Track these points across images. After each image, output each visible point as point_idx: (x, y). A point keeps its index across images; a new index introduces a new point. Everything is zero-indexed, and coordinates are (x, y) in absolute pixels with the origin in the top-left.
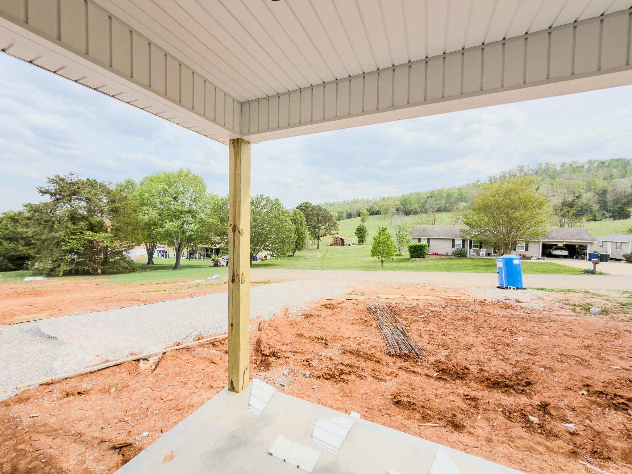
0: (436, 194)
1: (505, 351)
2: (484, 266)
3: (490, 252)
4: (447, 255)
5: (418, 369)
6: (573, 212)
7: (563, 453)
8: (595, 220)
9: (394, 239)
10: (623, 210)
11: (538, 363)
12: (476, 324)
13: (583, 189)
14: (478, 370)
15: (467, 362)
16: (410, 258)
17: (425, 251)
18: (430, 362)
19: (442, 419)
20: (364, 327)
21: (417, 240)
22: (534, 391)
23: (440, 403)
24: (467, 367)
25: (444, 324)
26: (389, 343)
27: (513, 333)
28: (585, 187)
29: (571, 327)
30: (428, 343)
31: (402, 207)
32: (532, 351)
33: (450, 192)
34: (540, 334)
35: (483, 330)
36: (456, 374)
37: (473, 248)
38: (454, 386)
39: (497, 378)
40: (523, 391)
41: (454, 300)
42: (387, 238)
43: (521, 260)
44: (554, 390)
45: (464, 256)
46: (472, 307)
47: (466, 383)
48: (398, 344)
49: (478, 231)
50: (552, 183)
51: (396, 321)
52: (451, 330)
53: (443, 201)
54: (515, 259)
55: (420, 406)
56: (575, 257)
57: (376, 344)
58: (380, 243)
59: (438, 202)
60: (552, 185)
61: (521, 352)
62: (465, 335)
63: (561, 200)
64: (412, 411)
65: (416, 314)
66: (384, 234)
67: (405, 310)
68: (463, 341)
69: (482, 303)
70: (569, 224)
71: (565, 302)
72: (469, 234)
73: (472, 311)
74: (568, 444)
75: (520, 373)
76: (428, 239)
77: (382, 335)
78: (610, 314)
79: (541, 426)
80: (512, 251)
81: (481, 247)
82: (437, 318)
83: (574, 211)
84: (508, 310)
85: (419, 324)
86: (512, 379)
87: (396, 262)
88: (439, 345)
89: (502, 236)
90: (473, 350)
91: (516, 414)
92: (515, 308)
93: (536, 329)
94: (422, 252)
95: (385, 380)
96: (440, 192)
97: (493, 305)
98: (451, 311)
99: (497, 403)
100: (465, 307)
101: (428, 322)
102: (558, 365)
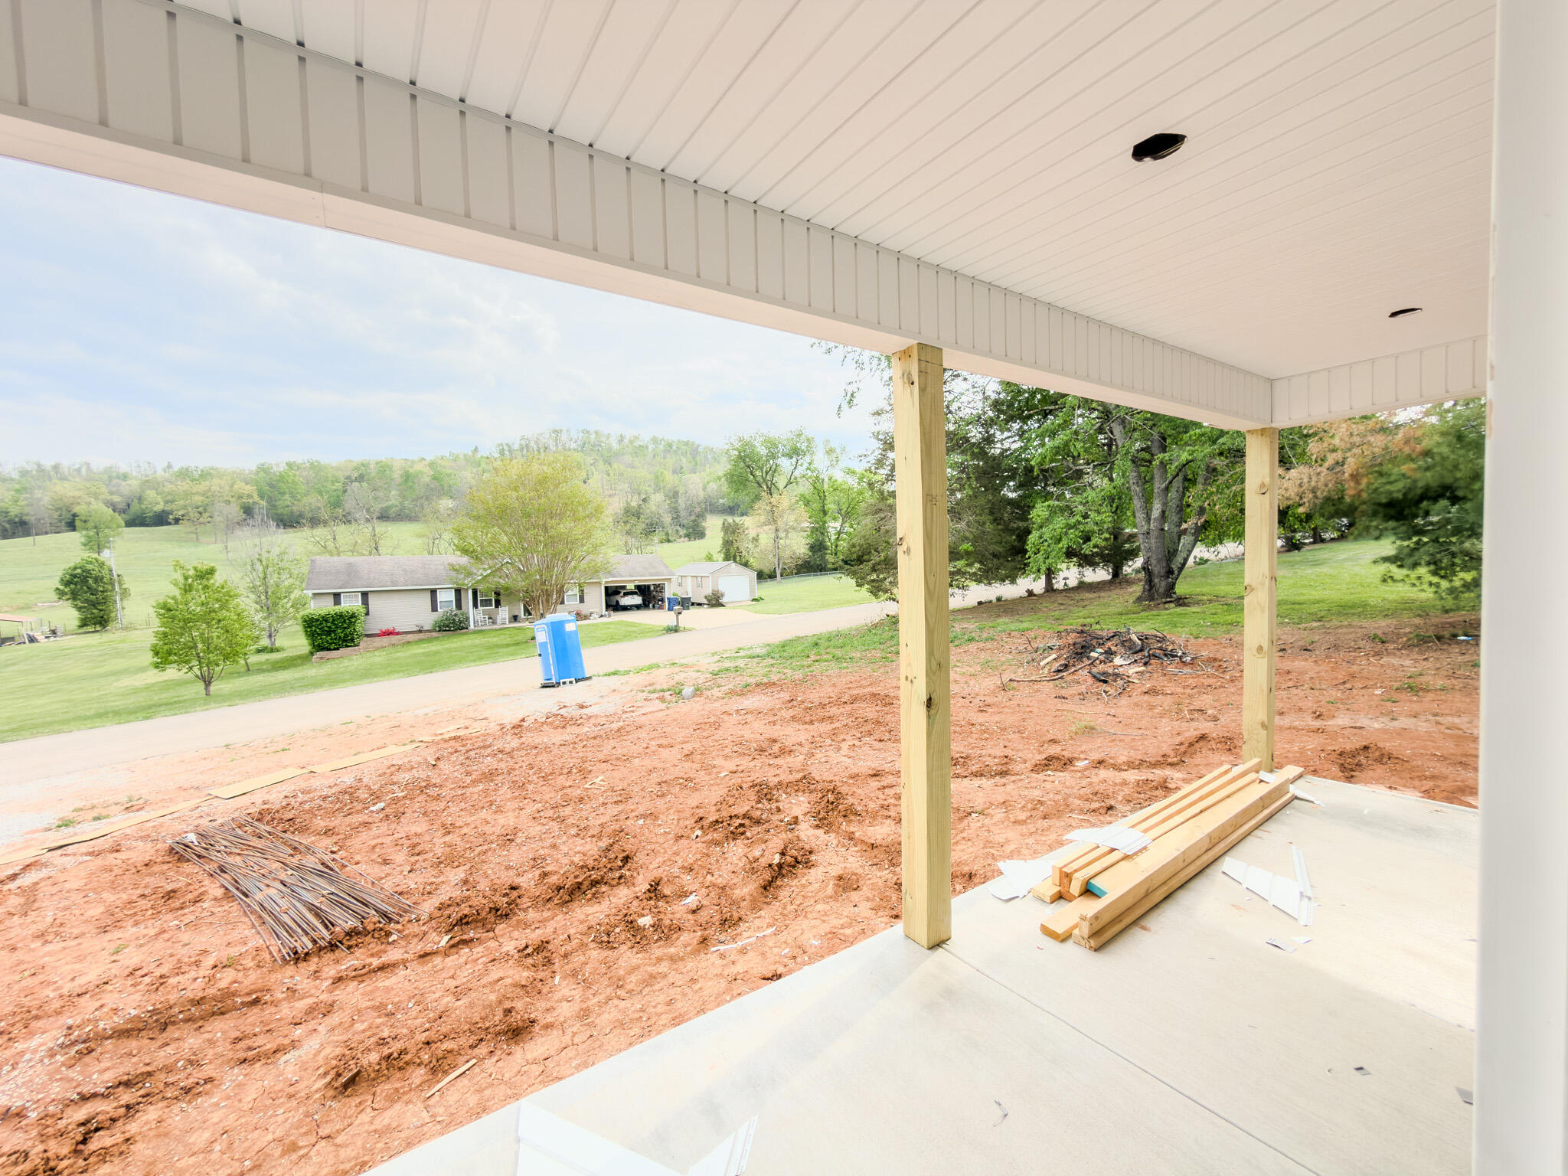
0: (373, 471)
1: (578, 815)
2: (508, 645)
3: (516, 614)
4: (420, 631)
5: (394, 955)
6: (641, 527)
7: (692, 953)
8: (669, 541)
9: (247, 603)
10: (698, 526)
11: (634, 814)
12: (514, 779)
13: (649, 486)
14: (537, 878)
15: (511, 873)
16: (312, 654)
17: (359, 628)
18: (425, 917)
19: (481, 1040)
20: (170, 916)
21: (331, 599)
22: (636, 869)
23: (471, 1005)
24: (514, 885)
25: (442, 805)
26: (284, 925)
27: (584, 773)
28: (652, 484)
29: (664, 730)
30: (410, 871)
31: (263, 503)
32: (621, 795)
33: (411, 470)
34: (627, 758)
35: (530, 787)
36: (493, 912)
37: (480, 608)
38: (492, 944)
39: (576, 877)
40: (620, 878)
41: (454, 738)
42: (218, 600)
43: (579, 623)
44: (662, 851)
45: (463, 628)
46: (498, 745)
47: (518, 921)
48: (317, 915)
49: (490, 568)
50: (607, 471)
51: (295, 849)
52: (463, 813)
53: (393, 493)
54: (569, 621)
55: (421, 1045)
56: (651, 605)
57: (234, 951)
58: (189, 620)
59: (380, 494)
60: (609, 475)
61: (604, 804)
62: (496, 812)
63: (623, 505)
64: (398, 1075)
65: (360, 807)
66: (206, 587)
67: (320, 808)
68: (494, 829)
69: (518, 728)
70: (637, 548)
71: (649, 688)
72: (469, 574)
73: (501, 752)
74: (694, 931)
75: (611, 845)
76: (365, 595)
77: (254, 912)
78: (704, 692)
79: (656, 926)
80: (559, 607)
81: (498, 603)
82: (422, 798)
83: (644, 526)
84: (569, 729)
85: (374, 831)
86: (601, 865)
87: (263, 671)
88: (440, 863)
89: (538, 577)
90: (518, 841)
91: (617, 930)
92: (579, 722)
93: (619, 752)
94: (348, 631)
95: (294, 1044)
96: (384, 468)
97: (539, 726)
98: (452, 769)
99: (583, 928)
100: (484, 747)
101: (401, 814)
102: (661, 803)
